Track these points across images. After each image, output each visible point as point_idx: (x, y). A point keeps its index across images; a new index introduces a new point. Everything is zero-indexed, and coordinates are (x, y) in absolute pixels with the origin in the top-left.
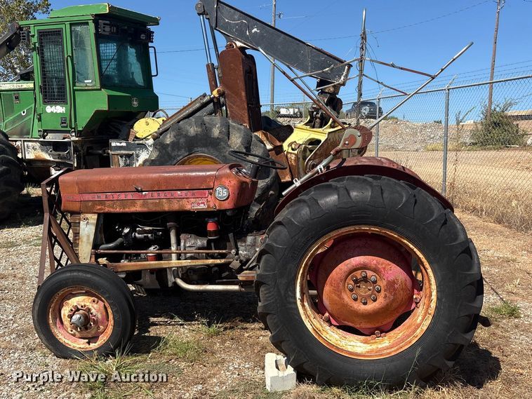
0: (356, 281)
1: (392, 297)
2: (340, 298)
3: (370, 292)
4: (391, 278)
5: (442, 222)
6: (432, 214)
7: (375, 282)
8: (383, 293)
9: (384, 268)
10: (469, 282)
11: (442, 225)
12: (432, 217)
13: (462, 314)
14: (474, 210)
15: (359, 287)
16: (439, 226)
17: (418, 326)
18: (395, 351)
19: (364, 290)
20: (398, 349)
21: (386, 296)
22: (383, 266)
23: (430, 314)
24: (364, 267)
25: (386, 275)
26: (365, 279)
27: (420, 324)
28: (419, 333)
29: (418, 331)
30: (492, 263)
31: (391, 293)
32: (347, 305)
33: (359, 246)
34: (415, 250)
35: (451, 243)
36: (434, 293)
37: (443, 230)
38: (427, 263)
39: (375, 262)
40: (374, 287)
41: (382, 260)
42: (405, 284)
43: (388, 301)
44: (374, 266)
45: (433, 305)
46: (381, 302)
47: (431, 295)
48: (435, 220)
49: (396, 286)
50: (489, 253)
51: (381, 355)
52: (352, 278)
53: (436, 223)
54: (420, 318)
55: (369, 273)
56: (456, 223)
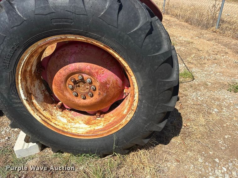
0: (75, 82)
1: (105, 94)
2: (63, 95)
3: (87, 90)
4: (103, 80)
5: (147, 31)
6: (137, 22)
7: (91, 83)
8: (97, 91)
9: (97, 73)
10: (167, 88)
11: (147, 35)
12: (137, 26)
13: (158, 112)
14: (176, 16)
15: (79, 86)
16: (143, 36)
17: (124, 117)
18: (106, 133)
19: (82, 89)
20: (108, 132)
21: (99, 94)
22: (97, 71)
23: (133, 110)
24: (80, 72)
25: (99, 78)
26: (83, 81)
27: (126, 115)
28: (124, 122)
29: (124, 121)
30: (181, 44)
31: (104, 92)
32: (70, 100)
33: (75, 53)
34: (120, 59)
35: (154, 53)
36: (137, 95)
37: (147, 40)
38: (131, 71)
39: (89, 67)
40: (90, 87)
41: (95, 66)
42: (116, 84)
43: (101, 97)
44: (88, 71)
45: (135, 104)
46: (96, 98)
47: (134, 97)
48: (140, 29)
49: (108, 86)
50: (181, 39)
51: (96, 135)
52: (71, 80)
53: (140, 32)
54: (126, 111)
55: (85, 76)
56: (162, 31)
